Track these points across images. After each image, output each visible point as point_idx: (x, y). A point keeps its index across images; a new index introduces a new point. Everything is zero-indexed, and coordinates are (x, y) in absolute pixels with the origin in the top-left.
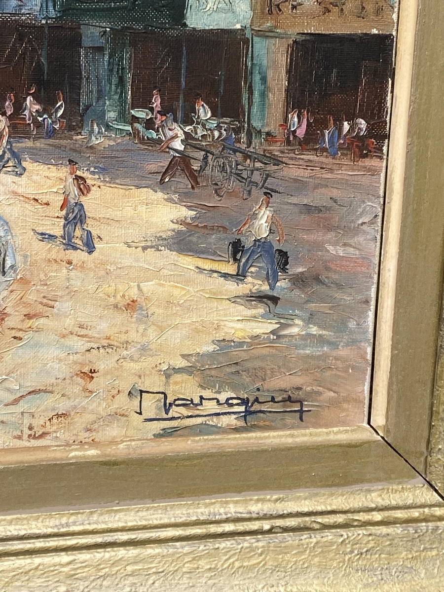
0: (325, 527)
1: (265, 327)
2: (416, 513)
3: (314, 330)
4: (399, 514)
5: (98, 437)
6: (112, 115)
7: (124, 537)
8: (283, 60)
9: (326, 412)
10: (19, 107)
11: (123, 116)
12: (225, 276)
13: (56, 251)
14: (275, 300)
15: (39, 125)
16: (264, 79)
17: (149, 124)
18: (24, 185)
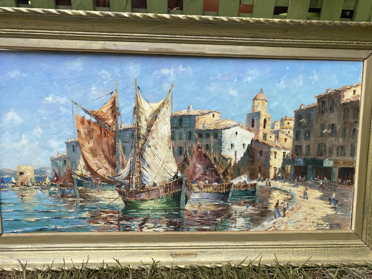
0: (346, 247)
1: (335, 212)
2: (361, 246)
3: (342, 213)
4: (358, 245)
5: (307, 229)
6: (311, 179)
7: (313, 246)
8: (337, 171)
9: (344, 227)
10: (298, 178)
11: (313, 179)
12: (328, 204)
13: (302, 199)
14: (336, 208)
15: (301, 180)
16: (335, 174)
17: (317, 180)
18: (298, 189)
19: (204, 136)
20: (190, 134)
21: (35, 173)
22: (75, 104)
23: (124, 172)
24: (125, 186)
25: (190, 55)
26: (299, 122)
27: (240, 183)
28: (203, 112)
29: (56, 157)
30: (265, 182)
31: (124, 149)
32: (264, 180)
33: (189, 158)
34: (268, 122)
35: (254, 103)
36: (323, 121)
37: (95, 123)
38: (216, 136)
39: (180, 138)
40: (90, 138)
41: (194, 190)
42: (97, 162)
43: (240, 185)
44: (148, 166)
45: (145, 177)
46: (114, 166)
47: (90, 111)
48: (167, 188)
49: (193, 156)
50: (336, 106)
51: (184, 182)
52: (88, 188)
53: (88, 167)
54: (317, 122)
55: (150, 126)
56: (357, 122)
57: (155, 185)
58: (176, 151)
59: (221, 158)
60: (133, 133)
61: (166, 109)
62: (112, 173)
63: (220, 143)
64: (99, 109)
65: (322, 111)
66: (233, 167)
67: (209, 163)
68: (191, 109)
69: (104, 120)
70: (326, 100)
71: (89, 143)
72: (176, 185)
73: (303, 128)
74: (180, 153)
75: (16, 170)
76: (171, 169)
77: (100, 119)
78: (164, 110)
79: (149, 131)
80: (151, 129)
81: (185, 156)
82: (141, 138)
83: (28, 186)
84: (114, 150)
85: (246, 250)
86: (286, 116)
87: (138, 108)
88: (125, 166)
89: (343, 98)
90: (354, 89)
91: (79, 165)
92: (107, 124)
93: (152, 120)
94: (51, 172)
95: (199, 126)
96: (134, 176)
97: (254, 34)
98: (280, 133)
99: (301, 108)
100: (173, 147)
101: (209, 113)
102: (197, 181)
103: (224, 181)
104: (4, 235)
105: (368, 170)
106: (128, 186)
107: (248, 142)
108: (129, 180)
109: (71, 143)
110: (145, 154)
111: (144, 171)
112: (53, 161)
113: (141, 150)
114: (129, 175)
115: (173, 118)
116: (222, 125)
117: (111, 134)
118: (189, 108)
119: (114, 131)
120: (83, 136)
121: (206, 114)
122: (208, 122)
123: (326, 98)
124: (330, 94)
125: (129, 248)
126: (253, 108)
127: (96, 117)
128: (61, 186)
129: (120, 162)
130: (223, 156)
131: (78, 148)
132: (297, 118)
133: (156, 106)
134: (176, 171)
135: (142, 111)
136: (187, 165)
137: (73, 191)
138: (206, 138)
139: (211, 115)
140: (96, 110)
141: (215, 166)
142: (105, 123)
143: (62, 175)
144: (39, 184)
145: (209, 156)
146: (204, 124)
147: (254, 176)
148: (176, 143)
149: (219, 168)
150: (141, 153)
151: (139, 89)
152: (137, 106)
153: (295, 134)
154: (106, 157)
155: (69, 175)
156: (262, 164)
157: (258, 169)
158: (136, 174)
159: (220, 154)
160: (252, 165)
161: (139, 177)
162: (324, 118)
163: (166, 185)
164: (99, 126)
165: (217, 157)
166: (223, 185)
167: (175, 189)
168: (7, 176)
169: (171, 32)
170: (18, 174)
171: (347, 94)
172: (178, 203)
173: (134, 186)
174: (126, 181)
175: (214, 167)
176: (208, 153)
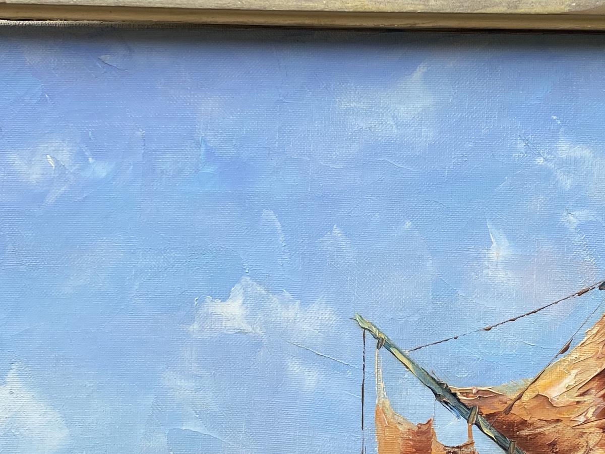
22: (382, 343)
47: (467, 394)
64: (522, 384)
77: (531, 444)
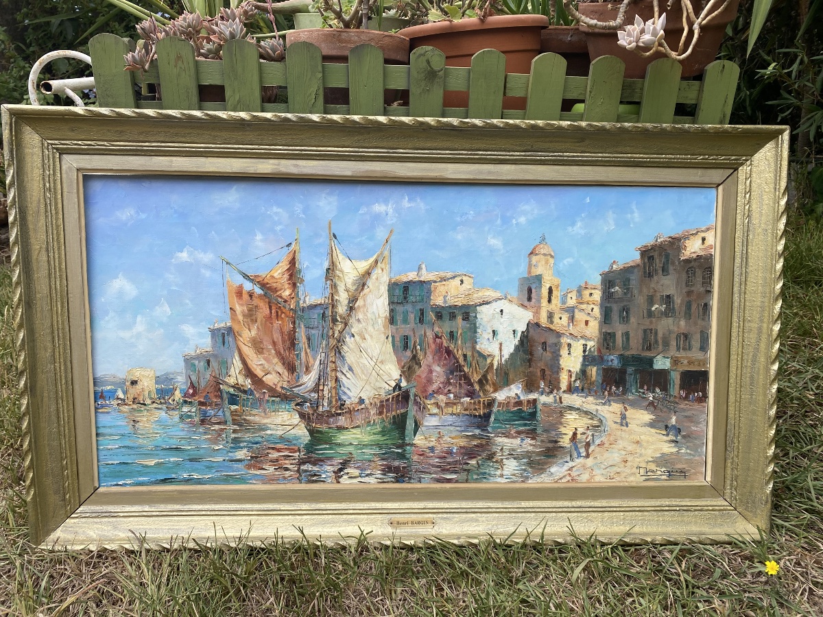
0: (695, 510)
1: (675, 450)
2: (722, 508)
3: (688, 451)
4: (717, 508)
5: (628, 480)
6: (634, 391)
7: (638, 509)
8: (679, 377)
9: (692, 476)
10: (611, 388)
11: (637, 391)
12: (664, 435)
13: (618, 426)
14: (677, 442)
15: (615, 393)
16: (674, 382)
17: (643, 393)
18: (611, 409)
19: (446, 317)
20: (422, 314)
21: (157, 383)
22: (228, 263)
23: (309, 380)
24: (311, 404)
25: (421, 181)
26: (609, 292)
27: (508, 397)
28: (442, 274)
29: (193, 353)
30: (551, 396)
31: (309, 339)
32: (551, 392)
33: (421, 355)
34: (555, 293)
35: (530, 261)
36: (652, 290)
37: (260, 296)
38: (466, 317)
39: (405, 321)
40: (252, 320)
41: (429, 410)
42: (263, 362)
43: (508, 402)
44: (350, 369)
45: (344, 387)
46: (291, 368)
47: (251, 276)
48: (382, 407)
49: (427, 351)
50: (673, 263)
51: (412, 397)
52: (247, 407)
53: (249, 372)
54: (640, 292)
55: (353, 300)
56: (709, 292)
57: (361, 401)
58: (398, 344)
59: (476, 355)
60: (324, 312)
61: (380, 271)
62: (288, 382)
63: (474, 329)
64: (267, 273)
65: (649, 273)
66: (497, 370)
67: (454, 363)
68: (424, 271)
69: (277, 291)
70: (656, 255)
71: (249, 330)
72: (398, 401)
73: (616, 302)
74: (405, 347)
75: (125, 377)
76: (389, 375)
77: (270, 289)
78: (376, 273)
79: (351, 309)
80: (356, 306)
81: (413, 351)
82: (337, 321)
83: (145, 405)
84: (292, 343)
85: (520, 515)
86: (586, 283)
87: (333, 270)
88: (311, 369)
89: (683, 251)
90: (703, 235)
91: (233, 368)
92: (281, 297)
93: (356, 290)
94: (184, 381)
95: (438, 300)
96: (326, 387)
97: (529, 145)
98: (576, 310)
99: (612, 269)
100: (393, 337)
101: (454, 277)
102: (435, 395)
103: (481, 394)
104: (101, 490)
105: (731, 374)
106: (316, 405)
107: (522, 328)
108: (318, 393)
109: (219, 329)
110: (345, 347)
111: (343, 377)
112: (189, 361)
113: (339, 341)
114: (318, 385)
115: (392, 287)
116: (476, 298)
117: (288, 314)
118: (420, 268)
119: (292, 309)
120: (240, 318)
121: (449, 279)
122: (453, 292)
123: (655, 251)
124: (662, 243)
125: (317, 512)
126: (529, 268)
127: (263, 285)
128: (201, 404)
129: (303, 362)
130: (478, 352)
131: (230, 339)
132: (606, 286)
133: (363, 266)
134: (399, 377)
135: (341, 275)
136: (417, 367)
137: (220, 413)
138: (450, 320)
139: (457, 281)
140: (263, 273)
141: (466, 369)
142: (277, 296)
143: (203, 384)
144: (163, 401)
145: (455, 350)
146: (445, 297)
147: (533, 386)
148: (397, 329)
149: (472, 372)
150: (337, 347)
151: (336, 238)
152: (331, 267)
153: (603, 313)
154: (278, 353)
155: (215, 384)
156: (546, 365)
157: (539, 374)
158: (330, 384)
159: (474, 348)
160: (530, 366)
161: (334, 388)
162: (652, 286)
163: (382, 402)
164: (267, 300)
165: (469, 354)
166: (479, 402)
167: (397, 409)
168: (109, 388)
169: (390, 144)
170: (128, 384)
171: (690, 244)
172: (402, 434)
173: (325, 404)
174: (313, 395)
175: (464, 371)
176: (453, 346)
